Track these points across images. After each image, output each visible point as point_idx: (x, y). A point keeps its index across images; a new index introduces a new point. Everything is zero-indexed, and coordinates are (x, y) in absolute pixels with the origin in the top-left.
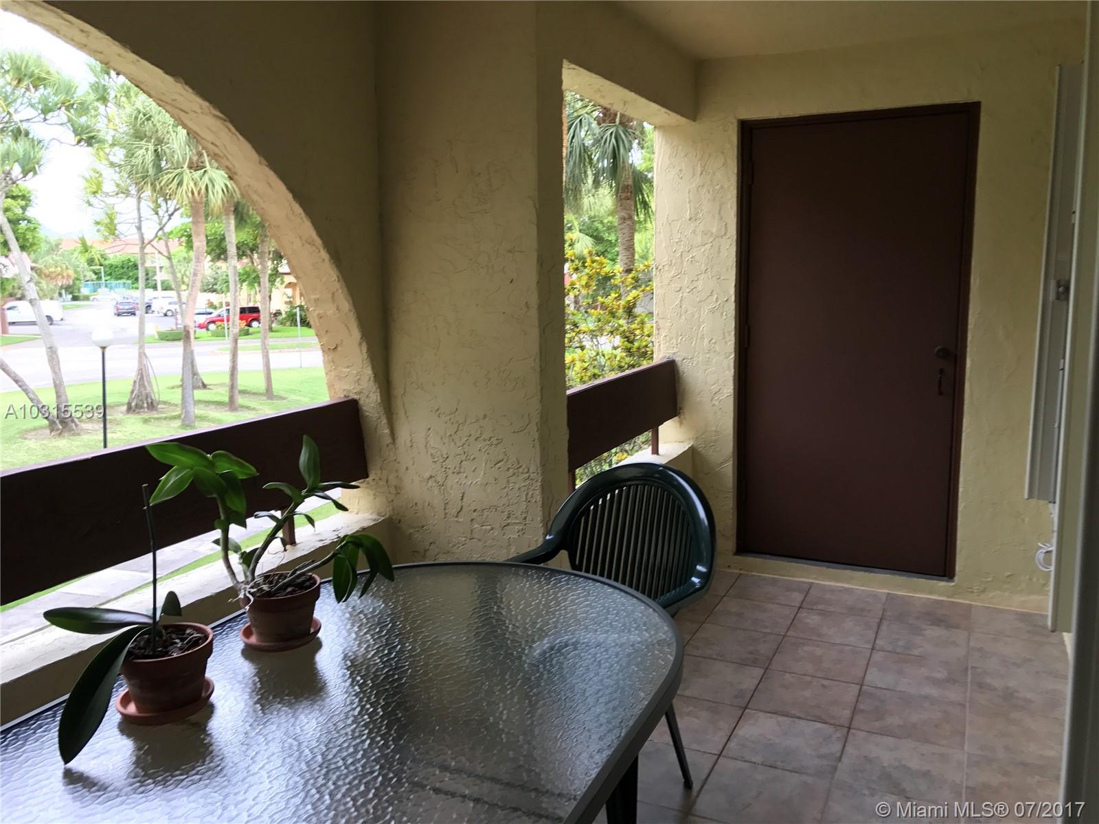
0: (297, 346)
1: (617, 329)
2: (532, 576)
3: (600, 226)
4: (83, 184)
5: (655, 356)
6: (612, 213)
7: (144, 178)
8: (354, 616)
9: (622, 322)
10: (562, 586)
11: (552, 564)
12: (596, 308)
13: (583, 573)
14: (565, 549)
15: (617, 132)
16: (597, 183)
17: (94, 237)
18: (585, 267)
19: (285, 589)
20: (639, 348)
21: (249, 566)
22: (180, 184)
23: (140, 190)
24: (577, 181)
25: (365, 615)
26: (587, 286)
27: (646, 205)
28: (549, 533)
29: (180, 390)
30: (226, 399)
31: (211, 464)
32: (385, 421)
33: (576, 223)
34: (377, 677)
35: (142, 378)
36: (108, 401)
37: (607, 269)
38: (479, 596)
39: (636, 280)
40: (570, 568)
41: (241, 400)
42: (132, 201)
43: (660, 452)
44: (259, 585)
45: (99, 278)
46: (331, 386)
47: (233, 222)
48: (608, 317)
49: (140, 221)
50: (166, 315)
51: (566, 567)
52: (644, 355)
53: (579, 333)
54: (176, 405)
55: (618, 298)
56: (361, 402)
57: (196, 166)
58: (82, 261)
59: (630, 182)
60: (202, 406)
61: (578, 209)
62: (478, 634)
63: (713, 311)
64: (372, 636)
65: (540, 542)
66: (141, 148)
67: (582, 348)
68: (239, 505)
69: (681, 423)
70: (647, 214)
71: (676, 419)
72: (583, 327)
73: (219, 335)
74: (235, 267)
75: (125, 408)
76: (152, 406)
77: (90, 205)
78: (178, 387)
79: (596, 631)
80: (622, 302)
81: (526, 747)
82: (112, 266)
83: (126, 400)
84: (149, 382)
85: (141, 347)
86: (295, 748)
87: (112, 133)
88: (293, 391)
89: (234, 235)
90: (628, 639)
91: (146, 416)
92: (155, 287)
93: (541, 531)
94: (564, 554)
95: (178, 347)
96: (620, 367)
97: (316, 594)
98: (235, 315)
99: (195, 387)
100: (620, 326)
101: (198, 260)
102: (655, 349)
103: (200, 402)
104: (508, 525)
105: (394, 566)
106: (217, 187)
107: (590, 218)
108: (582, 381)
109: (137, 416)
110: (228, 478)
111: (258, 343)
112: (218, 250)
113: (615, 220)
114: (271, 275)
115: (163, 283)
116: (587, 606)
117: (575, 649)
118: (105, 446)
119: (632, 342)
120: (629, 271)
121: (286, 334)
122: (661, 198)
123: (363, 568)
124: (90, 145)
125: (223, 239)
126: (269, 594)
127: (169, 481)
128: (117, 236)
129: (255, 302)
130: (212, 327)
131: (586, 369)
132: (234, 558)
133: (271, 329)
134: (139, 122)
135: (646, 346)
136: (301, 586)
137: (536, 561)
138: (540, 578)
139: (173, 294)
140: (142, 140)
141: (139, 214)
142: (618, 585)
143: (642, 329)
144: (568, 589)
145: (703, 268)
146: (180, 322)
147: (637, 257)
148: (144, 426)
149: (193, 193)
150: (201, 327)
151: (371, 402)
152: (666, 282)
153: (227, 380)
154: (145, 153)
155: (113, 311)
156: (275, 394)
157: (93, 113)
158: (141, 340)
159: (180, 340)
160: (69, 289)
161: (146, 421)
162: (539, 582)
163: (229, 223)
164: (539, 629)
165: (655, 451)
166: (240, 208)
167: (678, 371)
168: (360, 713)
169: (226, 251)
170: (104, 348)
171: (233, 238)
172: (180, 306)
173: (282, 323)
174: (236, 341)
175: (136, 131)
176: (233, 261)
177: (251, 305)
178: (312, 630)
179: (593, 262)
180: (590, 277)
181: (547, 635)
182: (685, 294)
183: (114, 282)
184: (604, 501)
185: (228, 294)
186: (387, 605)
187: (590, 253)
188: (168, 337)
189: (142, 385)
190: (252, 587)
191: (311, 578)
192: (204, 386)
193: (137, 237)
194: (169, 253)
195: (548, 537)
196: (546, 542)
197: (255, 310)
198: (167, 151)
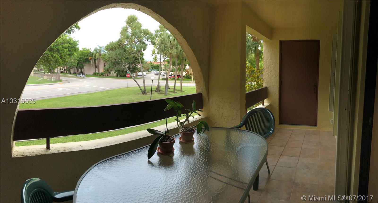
0: (187, 82)
1: (255, 81)
2: (238, 131)
3: (252, 61)
4: (152, 52)
5: (263, 86)
6: (254, 59)
7: (162, 51)
8: (201, 138)
9: (256, 79)
10: (244, 134)
11: (242, 128)
12: (251, 77)
13: (248, 131)
14: (245, 125)
15: (256, 43)
16: (252, 53)
17: (152, 61)
18: (249, 69)
19: (188, 131)
20: (260, 84)
21: (182, 125)
22: (168, 52)
23: (161, 53)
24: (248, 52)
25: (203, 137)
26: (249, 72)
27: (261, 57)
28: (241, 122)
29: (165, 89)
30: (173, 91)
31: (176, 104)
32: (207, 98)
33: (247, 60)
34: (206, 152)
35: (158, 86)
36: (152, 90)
37: (253, 69)
38: (227, 135)
39: (259, 71)
40: (246, 129)
41: (176, 91)
42: (159, 55)
43: (264, 105)
44: (183, 129)
45: (152, 69)
46: (197, 90)
47: (177, 59)
48: (254, 78)
49: (161, 58)
50: (163, 75)
51: (245, 129)
52: (261, 86)
53: (248, 81)
54: (164, 91)
55: (256, 75)
56: (203, 94)
57: (171, 48)
58: (150, 66)
59: (258, 53)
60: (169, 92)
61: (248, 58)
62: (226, 144)
63: (274, 77)
64: (204, 142)
65: (239, 124)
66: (162, 45)
67: (248, 84)
68: (180, 112)
69: (268, 99)
70: (261, 59)
71: (267, 98)
72: (249, 80)
73: (172, 79)
74: (177, 67)
75: (155, 91)
76: (159, 91)
77: (153, 56)
78: (164, 88)
79: (251, 144)
80: (256, 76)
81: (237, 171)
82: (155, 66)
83: (155, 90)
84: (159, 87)
85: (159, 81)
86: (190, 166)
87: (157, 43)
88: (185, 90)
89: (177, 61)
90: (258, 146)
91: (158, 93)
92: (162, 71)
93: (240, 121)
94: (244, 126)
95: (165, 82)
96: (256, 88)
97: (194, 133)
98: (176, 76)
99: (168, 89)
100: (256, 80)
101: (170, 66)
102: (263, 84)
103: (168, 91)
104: (232, 120)
105: (209, 127)
106: (175, 52)
107: (250, 59)
108: (249, 91)
109: (157, 93)
110: (179, 107)
111: (180, 81)
112: (174, 64)
113: (255, 60)
114: (183, 69)
115: (163, 70)
116: (249, 138)
117: (247, 148)
118: (151, 99)
119: (258, 83)
120: (258, 70)
121: (185, 80)
122: (265, 56)
123: (203, 127)
124: (154, 45)
125: (175, 62)
126: (185, 132)
127: (168, 107)
128: (157, 61)
129: (180, 74)
130: (172, 78)
131: (249, 88)
132: (179, 123)
133: (183, 79)
134: (162, 41)
135: (261, 84)
136: (191, 131)
137: (238, 128)
138: (239, 132)
139: (165, 72)
140: (162, 44)
141: (161, 57)
142: (255, 133)
143: (260, 81)
144: (245, 134)
145: (273, 69)
146: (166, 77)
147: (259, 67)
148: (158, 95)
149: (170, 53)
150: (170, 78)
151: (204, 94)
152: (265, 72)
153: (173, 87)
154: (163, 46)
155: (154, 74)
156: (182, 91)
157: (155, 39)
158: (159, 79)
159: (165, 80)
160: (147, 70)
161: (158, 94)
162: (239, 133)
163: (176, 59)
164: (240, 143)
165: (263, 105)
166: (179, 56)
167: (268, 89)
168: (202, 160)
169: (175, 64)
170: (152, 81)
171: (177, 62)
172: (166, 74)
173: (185, 78)
174: (176, 81)
175: (162, 42)
176: (177, 66)
177: (179, 74)
178: (192, 140)
179: (251, 67)
180: (250, 71)
181: (241, 145)
182: (269, 74)
183: (155, 69)
184: (253, 115)
185: (175, 72)
186: (207, 136)
187: (250, 66)
188: (163, 79)
189: (158, 87)
190: (182, 130)
191: (193, 129)
192: (169, 88)
193: (160, 61)
194: (165, 64)
195: (241, 123)
196: (241, 124)
197: (180, 75)
198: (167, 46)
